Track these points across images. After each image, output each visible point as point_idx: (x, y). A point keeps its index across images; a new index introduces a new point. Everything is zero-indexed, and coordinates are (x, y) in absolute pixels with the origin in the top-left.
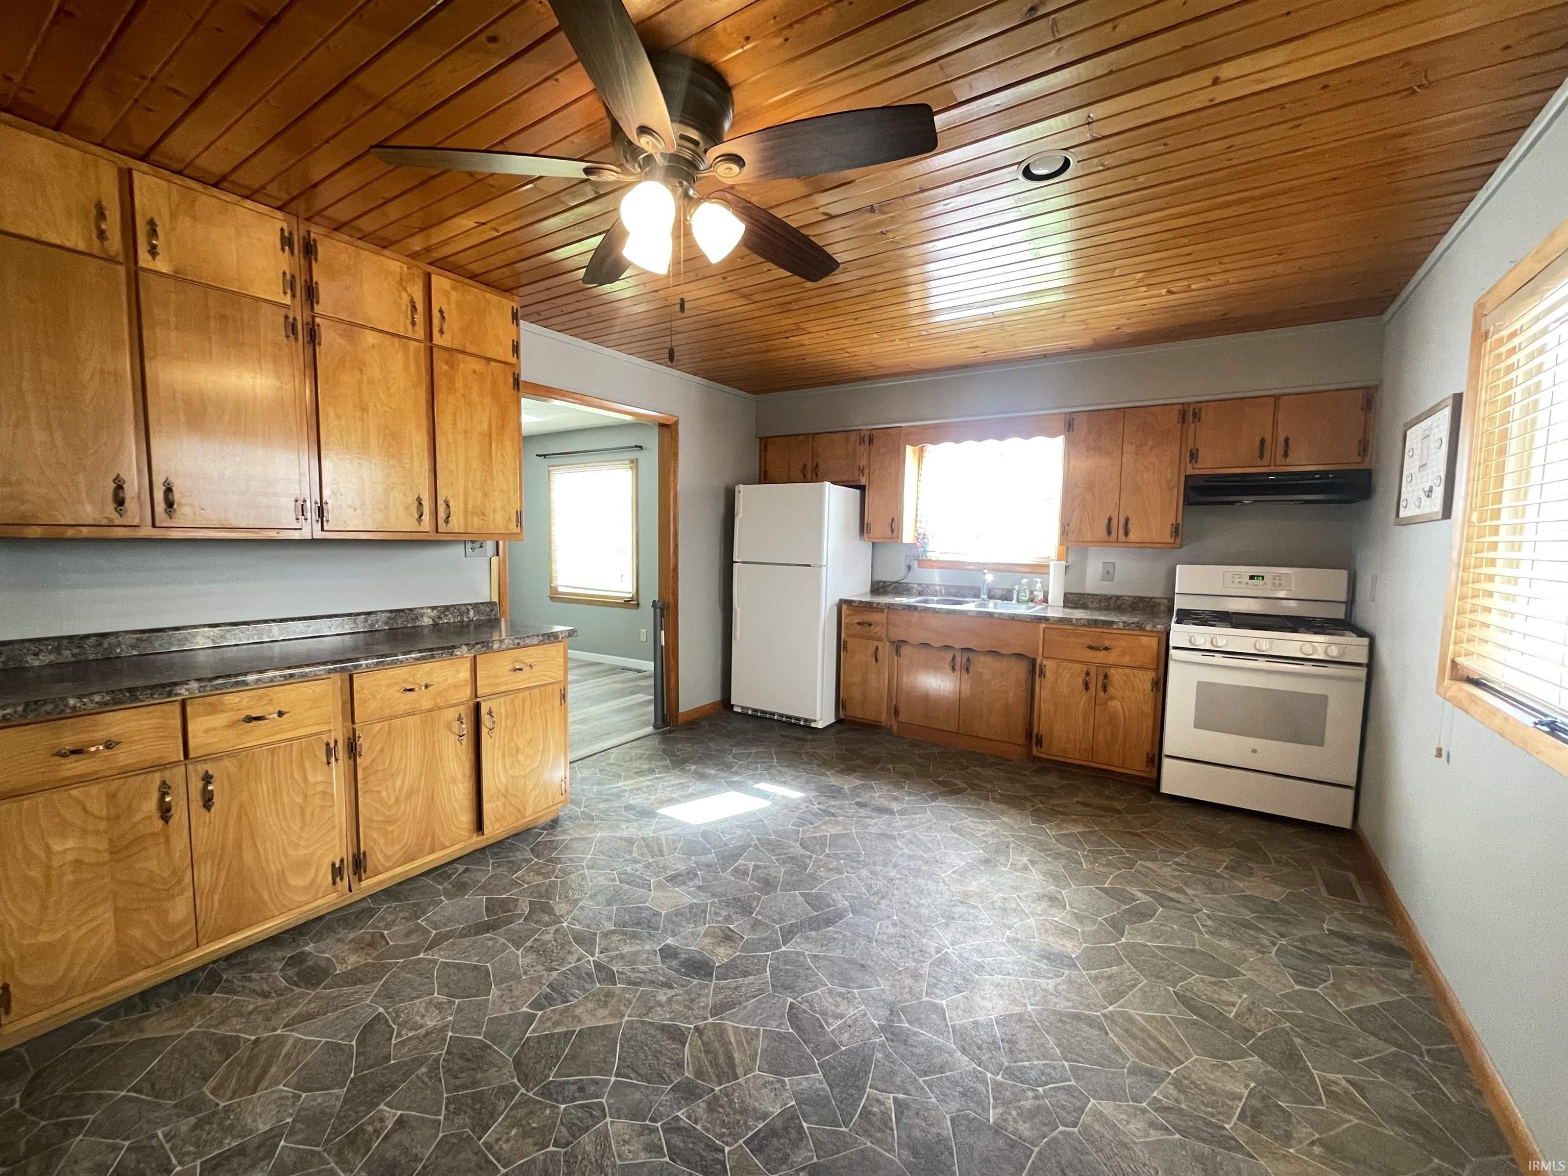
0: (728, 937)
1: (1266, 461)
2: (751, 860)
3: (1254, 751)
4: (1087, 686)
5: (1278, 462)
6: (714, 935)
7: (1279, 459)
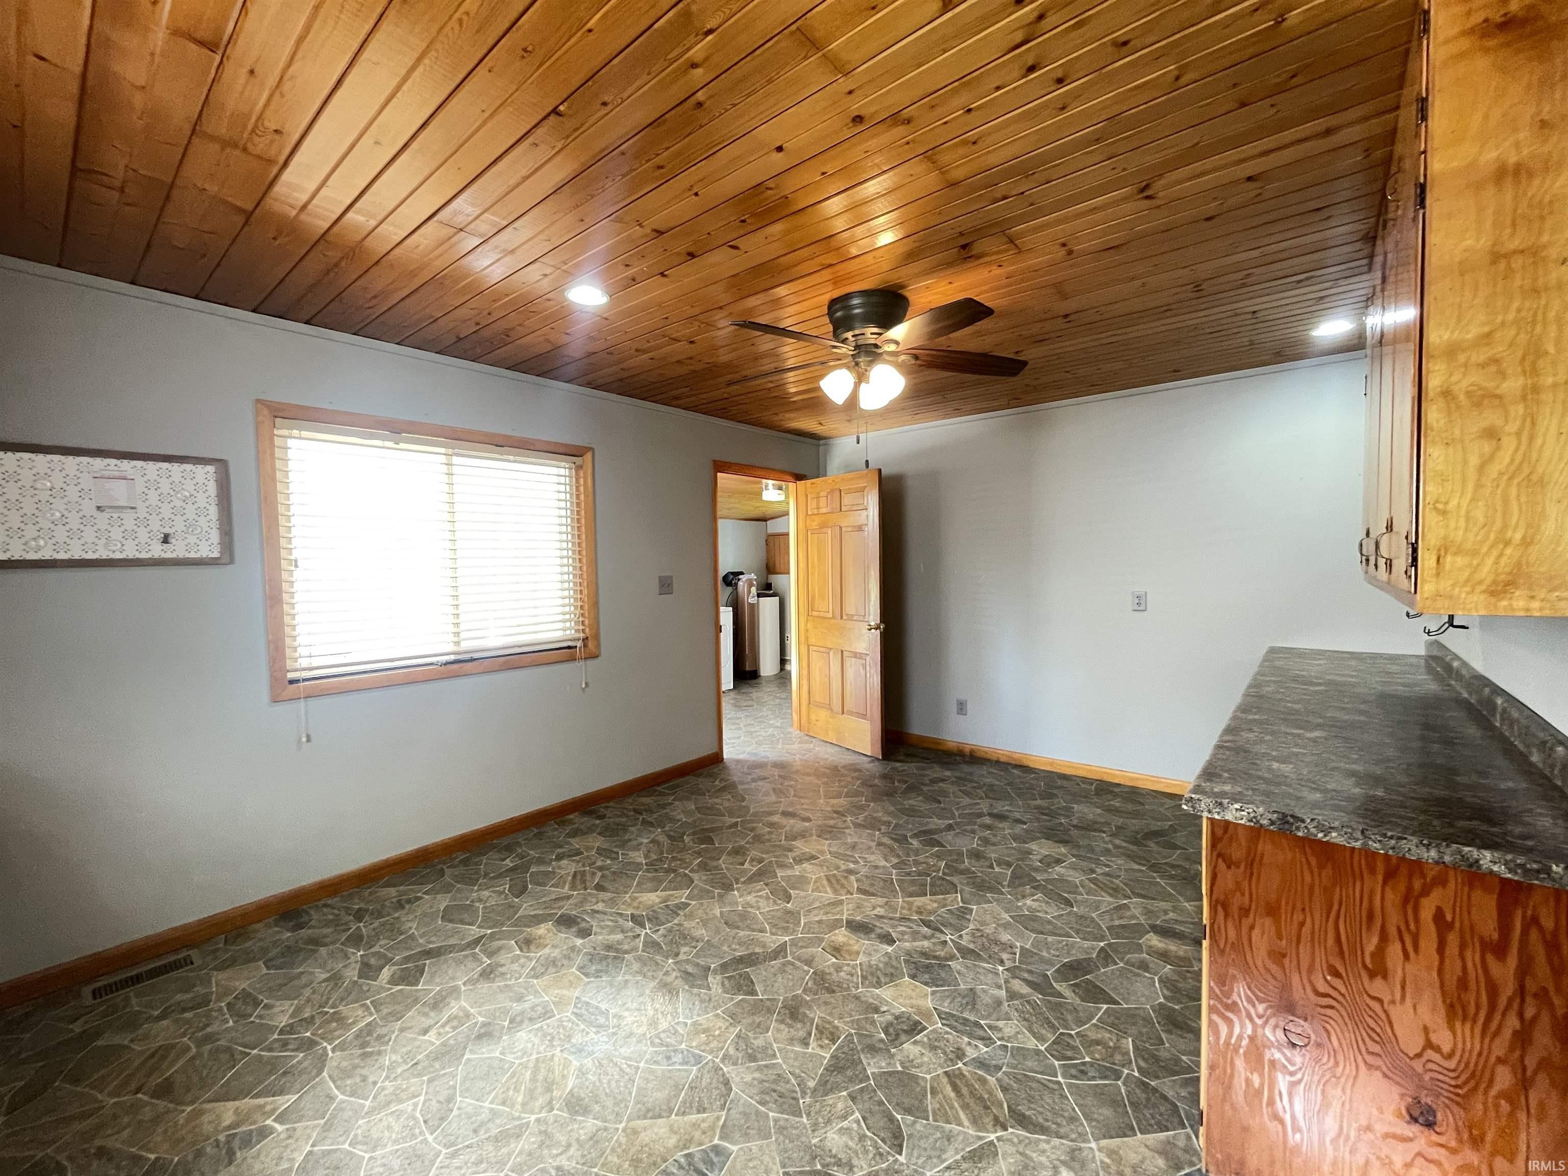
0: (836, 950)
2: (812, 1055)
6: (850, 953)
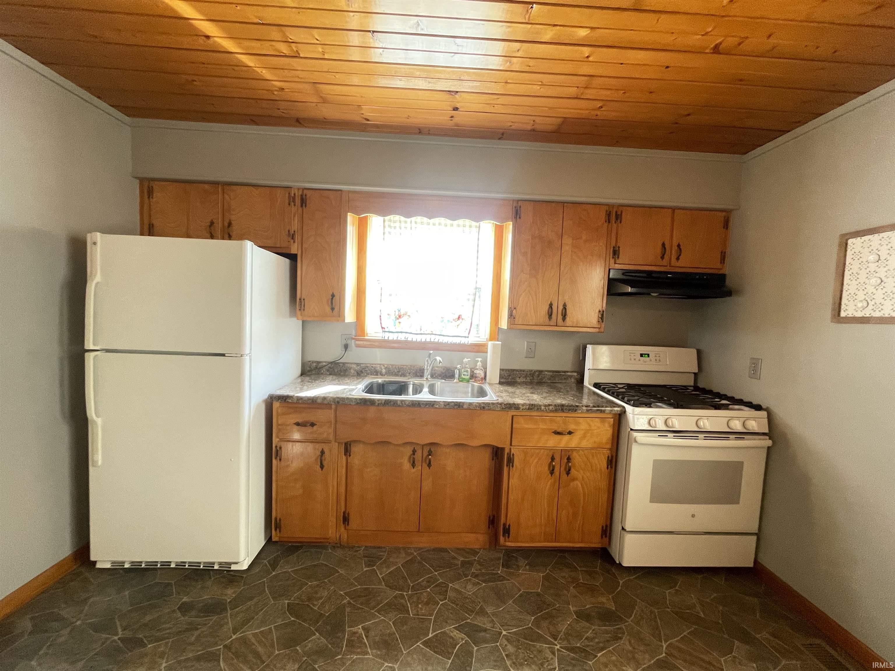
1: (665, 262)
3: (693, 516)
4: (552, 472)
5: (672, 264)
7: (674, 262)
